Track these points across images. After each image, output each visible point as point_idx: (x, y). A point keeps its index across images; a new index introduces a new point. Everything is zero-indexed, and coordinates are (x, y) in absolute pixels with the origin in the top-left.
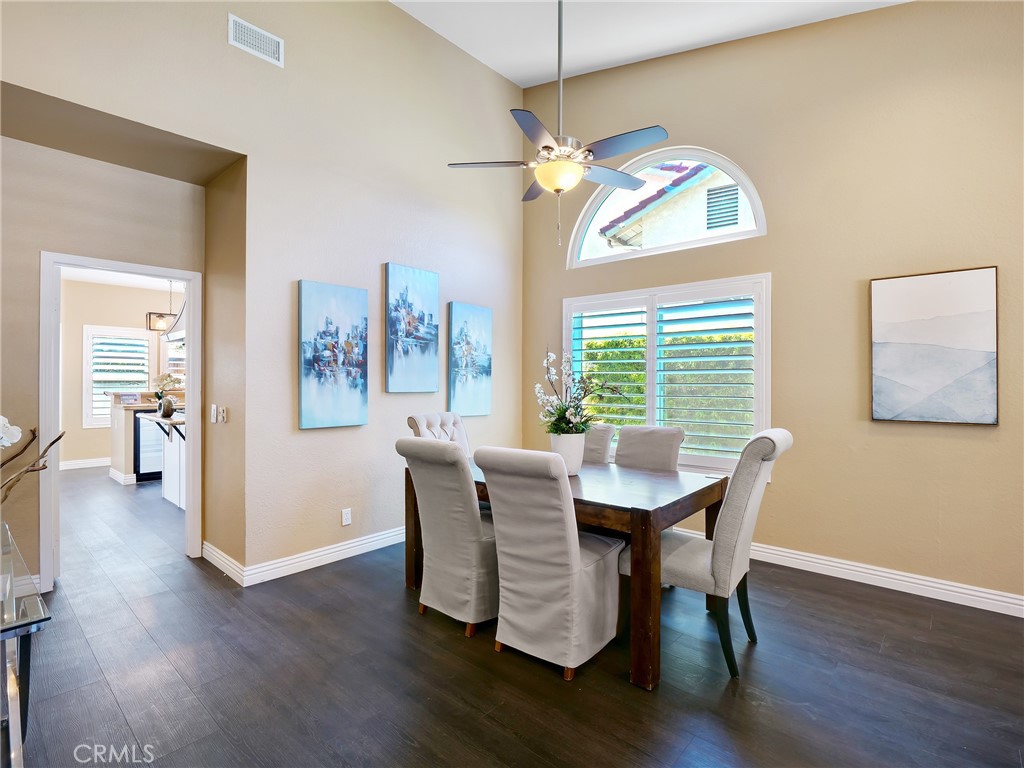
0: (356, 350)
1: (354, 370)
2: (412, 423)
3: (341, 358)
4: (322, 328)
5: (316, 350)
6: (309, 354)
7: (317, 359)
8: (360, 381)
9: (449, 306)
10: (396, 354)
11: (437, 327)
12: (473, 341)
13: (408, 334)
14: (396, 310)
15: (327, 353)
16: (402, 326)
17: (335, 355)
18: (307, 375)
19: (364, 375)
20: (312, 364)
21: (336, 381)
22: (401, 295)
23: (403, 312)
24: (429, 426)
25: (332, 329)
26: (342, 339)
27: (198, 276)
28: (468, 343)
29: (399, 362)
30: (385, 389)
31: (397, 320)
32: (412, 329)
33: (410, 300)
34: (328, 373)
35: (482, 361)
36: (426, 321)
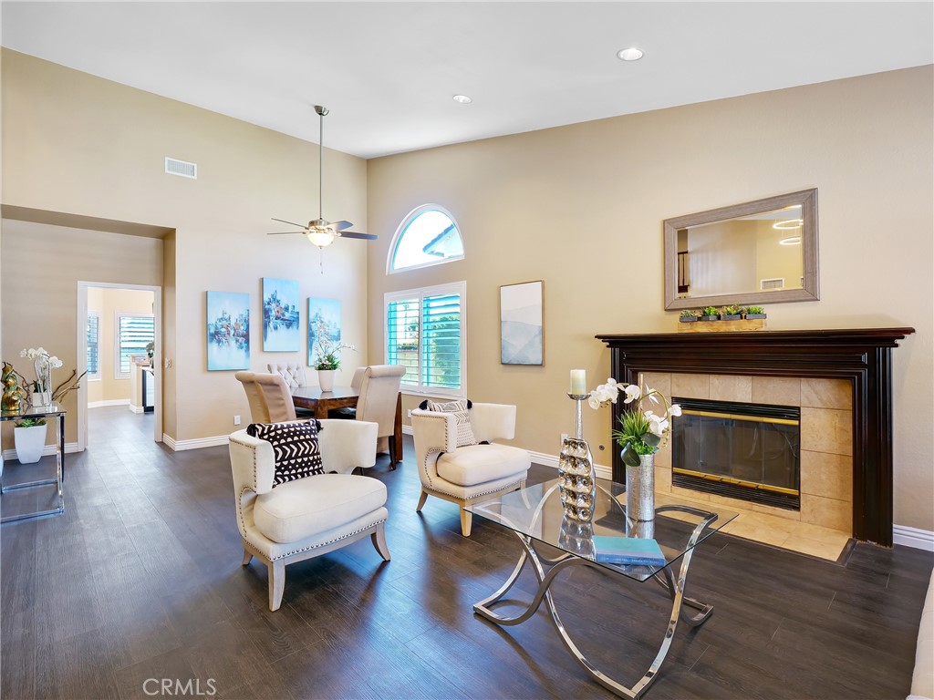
0: (242, 328)
1: (240, 339)
2: (270, 368)
3: (232, 332)
4: (220, 316)
5: (216, 328)
6: (212, 331)
7: (217, 333)
8: (244, 345)
9: (308, 300)
10: (268, 329)
11: (298, 313)
12: (325, 321)
13: (277, 318)
14: (269, 304)
15: (223, 330)
16: (273, 313)
17: (228, 331)
18: (211, 342)
19: (247, 342)
20: (215, 336)
21: (229, 345)
22: (272, 295)
23: (273, 305)
24: (279, 369)
25: (226, 316)
26: (233, 322)
27: (160, 288)
28: (322, 322)
29: (271, 333)
30: (262, 349)
31: (270, 310)
32: (279, 315)
33: (278, 298)
34: (224, 340)
35: (333, 332)
36: (290, 310)
